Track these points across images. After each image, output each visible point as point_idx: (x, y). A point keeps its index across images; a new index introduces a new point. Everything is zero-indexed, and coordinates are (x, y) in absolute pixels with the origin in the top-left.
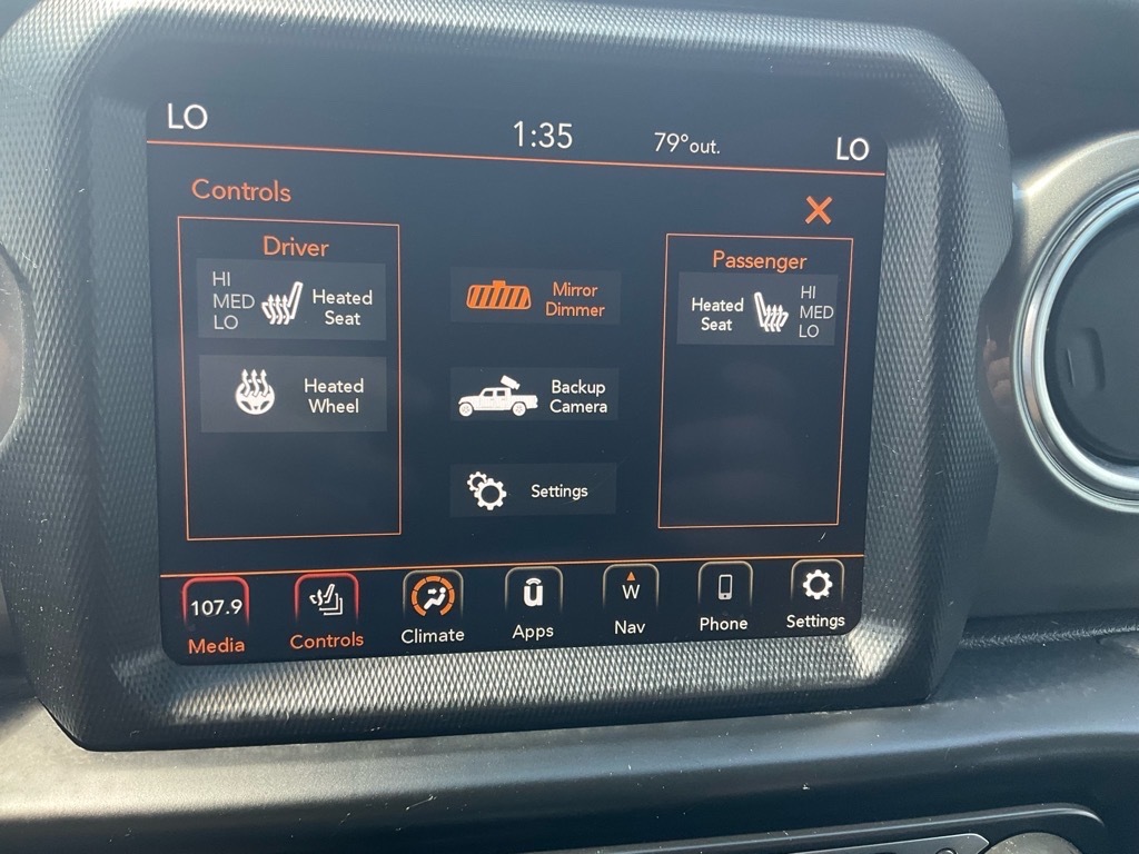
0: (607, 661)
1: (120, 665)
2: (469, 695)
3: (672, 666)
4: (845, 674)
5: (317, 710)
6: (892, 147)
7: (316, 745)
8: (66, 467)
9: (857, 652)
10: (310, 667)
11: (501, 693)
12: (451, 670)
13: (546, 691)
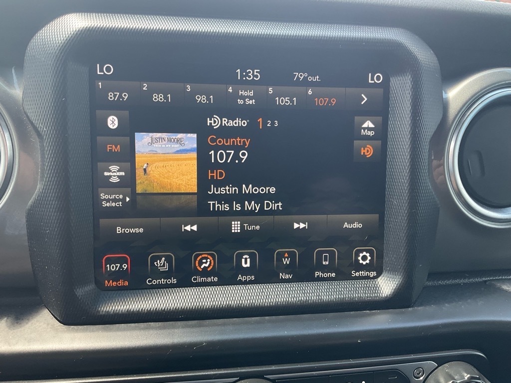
0: (277, 290)
1: (78, 290)
2: (220, 303)
3: (303, 292)
4: (376, 295)
5: (158, 309)
6: (391, 76)
7: (157, 323)
8: (57, 210)
9: (381, 286)
10: (154, 292)
11: (233, 302)
12: (212, 293)
13: (251, 301)
